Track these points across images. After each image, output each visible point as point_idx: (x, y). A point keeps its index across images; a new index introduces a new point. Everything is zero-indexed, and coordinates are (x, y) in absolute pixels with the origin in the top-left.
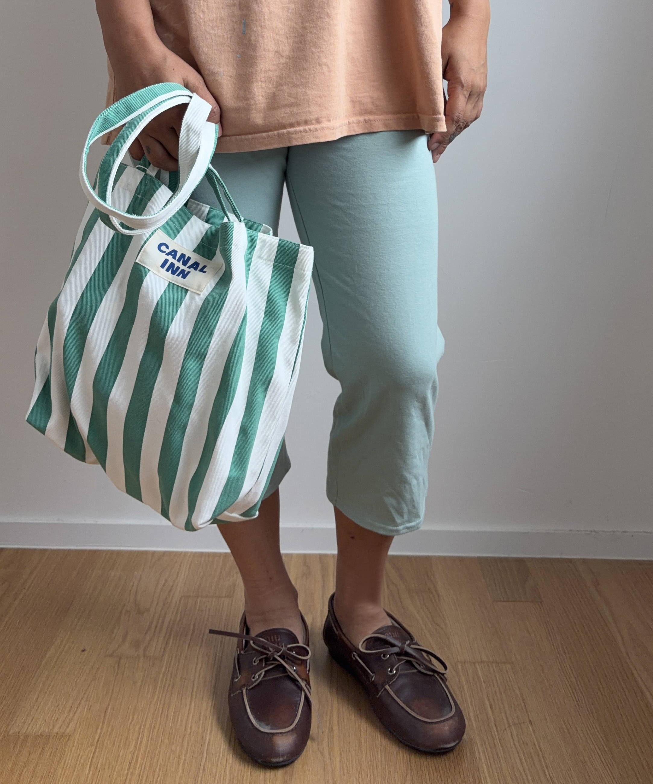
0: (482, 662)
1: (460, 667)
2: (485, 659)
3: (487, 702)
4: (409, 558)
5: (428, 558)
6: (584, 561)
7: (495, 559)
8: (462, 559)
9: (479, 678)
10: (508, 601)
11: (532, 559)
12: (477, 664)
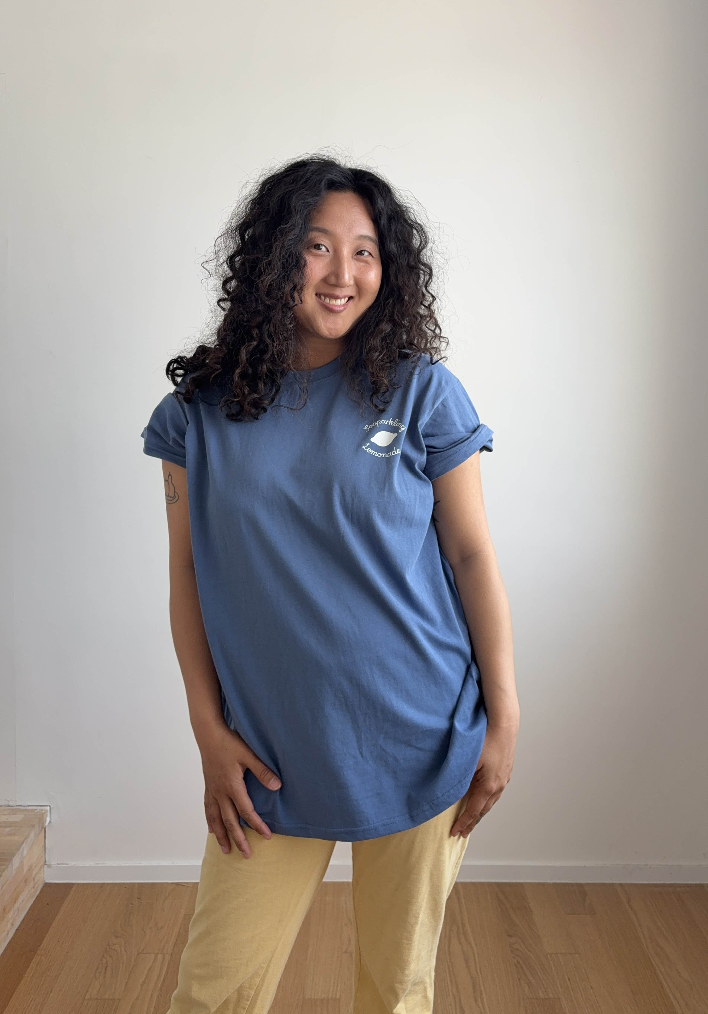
0: (561, 953)
1: (549, 956)
2: (563, 952)
3: (566, 977)
4: (509, 884)
5: (521, 884)
6: (621, 885)
7: (564, 884)
8: (543, 884)
9: (560, 962)
10: (575, 914)
11: (588, 884)
12: (559, 955)
